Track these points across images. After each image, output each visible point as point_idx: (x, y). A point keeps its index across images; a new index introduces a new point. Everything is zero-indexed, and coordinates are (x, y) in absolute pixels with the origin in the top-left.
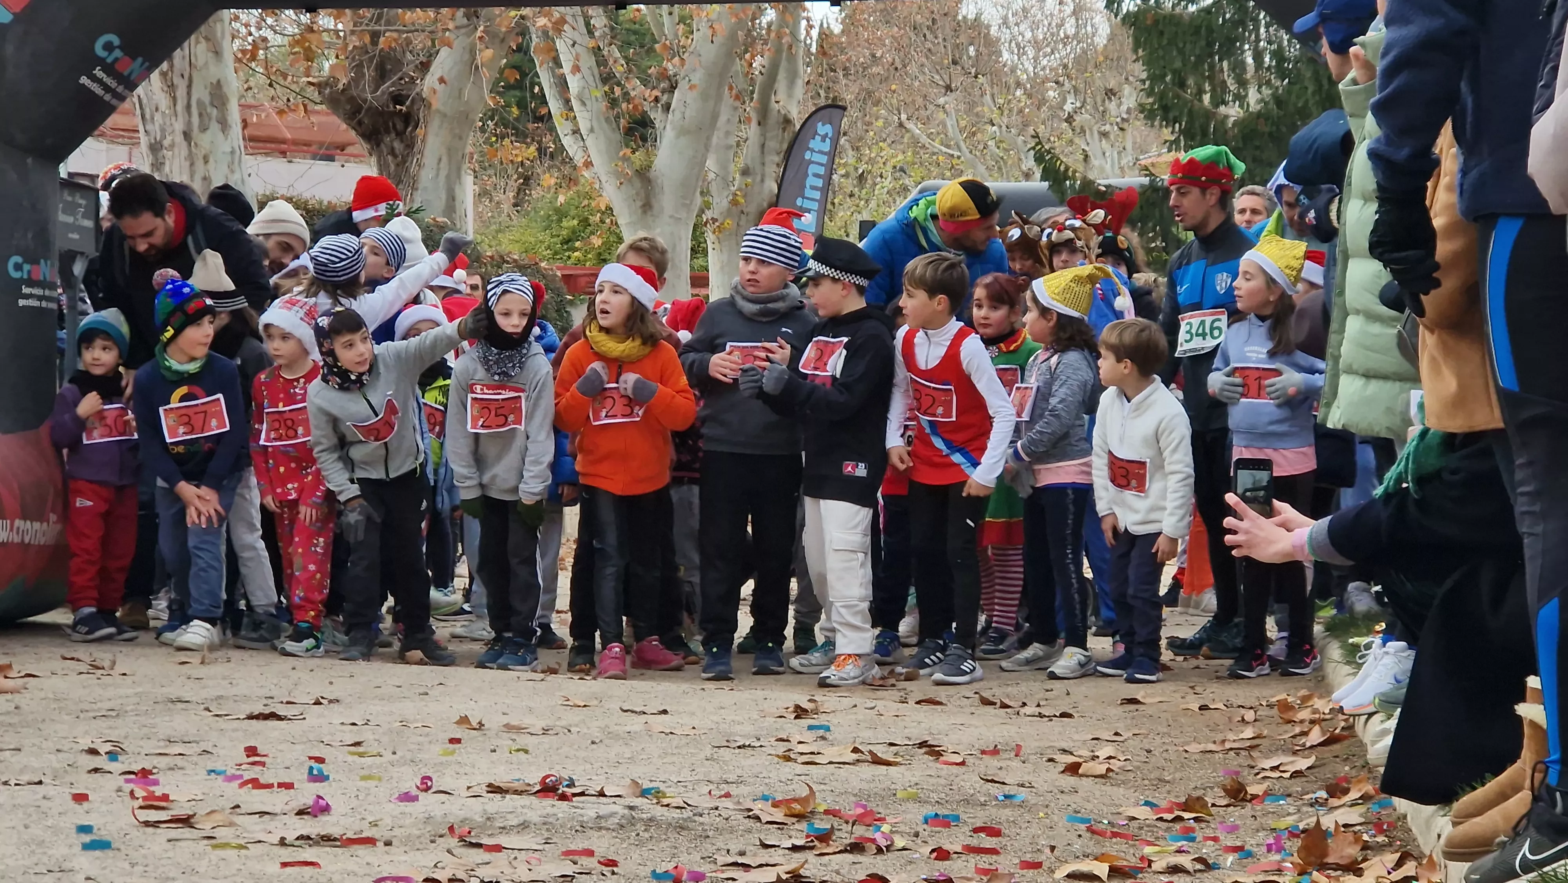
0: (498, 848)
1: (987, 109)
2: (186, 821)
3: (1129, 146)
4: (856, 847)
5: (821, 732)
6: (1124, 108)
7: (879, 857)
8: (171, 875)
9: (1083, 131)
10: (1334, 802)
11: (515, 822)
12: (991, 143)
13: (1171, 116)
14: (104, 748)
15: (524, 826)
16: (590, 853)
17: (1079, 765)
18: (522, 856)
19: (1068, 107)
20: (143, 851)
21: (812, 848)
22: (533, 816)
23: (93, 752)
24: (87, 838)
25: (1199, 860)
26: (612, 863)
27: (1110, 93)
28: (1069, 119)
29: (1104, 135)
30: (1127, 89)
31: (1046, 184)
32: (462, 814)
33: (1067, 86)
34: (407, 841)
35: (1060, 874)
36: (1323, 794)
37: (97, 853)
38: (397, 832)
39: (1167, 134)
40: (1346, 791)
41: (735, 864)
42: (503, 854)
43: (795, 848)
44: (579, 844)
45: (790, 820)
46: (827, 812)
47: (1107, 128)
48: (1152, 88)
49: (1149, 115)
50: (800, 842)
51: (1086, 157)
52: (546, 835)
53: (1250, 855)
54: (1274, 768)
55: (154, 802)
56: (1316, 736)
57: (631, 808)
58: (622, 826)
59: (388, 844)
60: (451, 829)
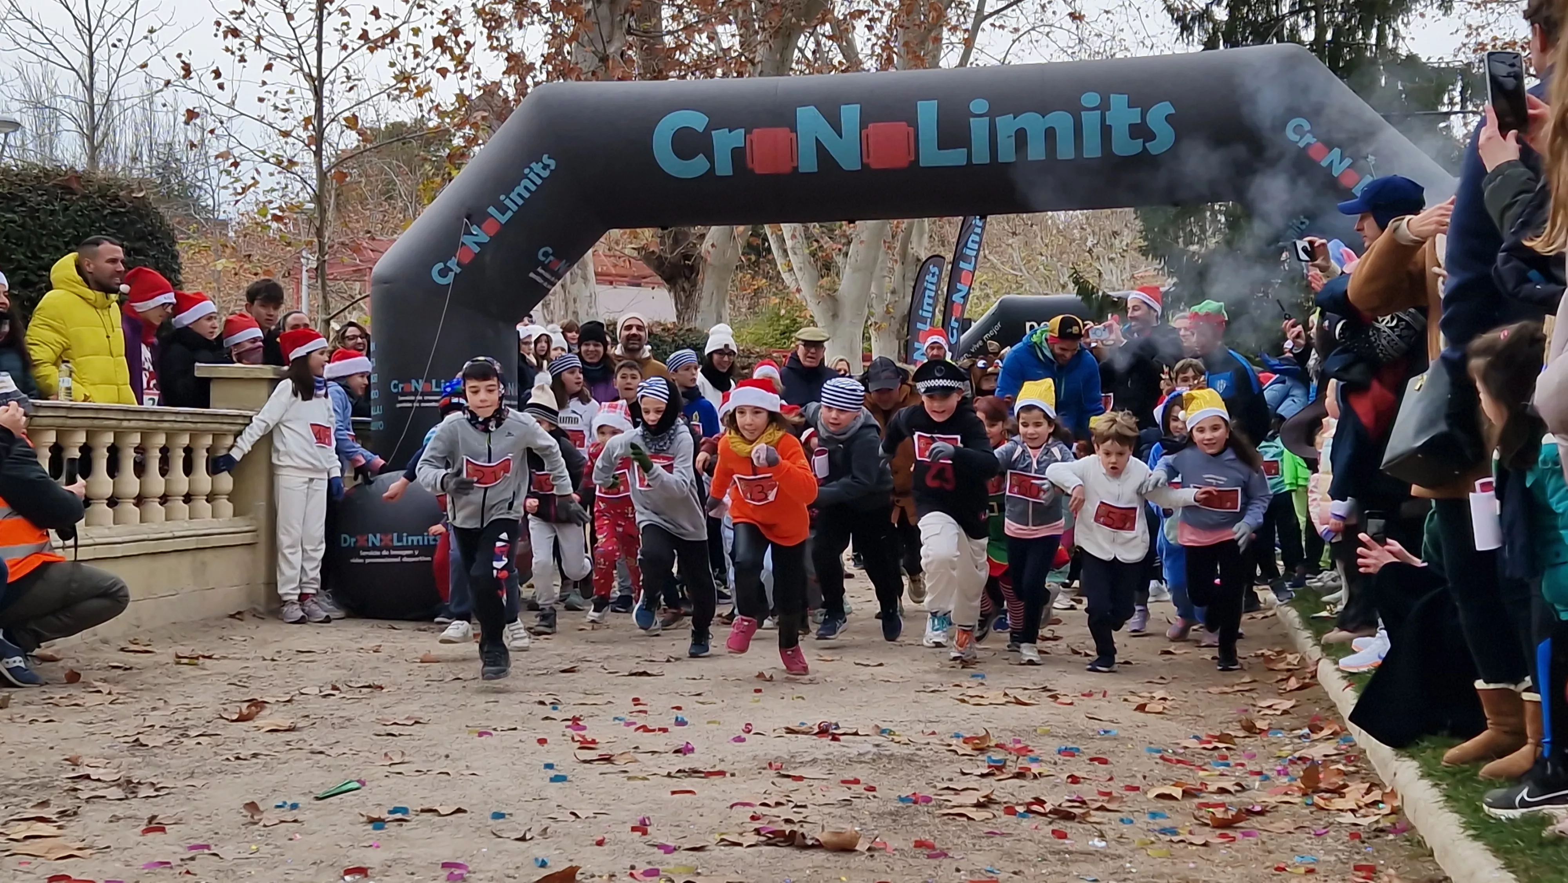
0: (801, 778)
1: (1038, 244)
2: (607, 759)
3: (1128, 267)
4: (1020, 775)
5: (980, 680)
6: (1124, 243)
7: (1036, 782)
8: (606, 802)
9: (1098, 258)
10: (1315, 736)
11: (809, 759)
12: (1041, 267)
13: (1159, 253)
14: (548, 700)
15: (814, 761)
16: (857, 782)
17: (1145, 705)
18: (816, 783)
19: (1089, 244)
20: (586, 782)
21: (993, 774)
22: (819, 755)
23: (542, 703)
24: (552, 773)
25: (1238, 784)
26: (872, 789)
27: (1115, 234)
28: (1090, 251)
29: (1111, 260)
30: (1126, 232)
31: (1079, 298)
32: (776, 754)
33: (1089, 230)
34: (744, 771)
35: (1151, 795)
36: (1306, 730)
37: (559, 784)
38: (736, 765)
39: (1156, 264)
40: (1322, 729)
41: (948, 788)
42: (804, 783)
43: (983, 776)
44: (848, 776)
45: (975, 753)
46: (997, 746)
47: (1114, 255)
48: (1146, 235)
49: (1144, 252)
50: (986, 771)
51: (1100, 274)
52: (829, 767)
53: (1267, 778)
54: (1270, 707)
55: (587, 745)
56: (1293, 683)
57: (877, 746)
58: (874, 760)
59: (733, 775)
60: (770, 764)
